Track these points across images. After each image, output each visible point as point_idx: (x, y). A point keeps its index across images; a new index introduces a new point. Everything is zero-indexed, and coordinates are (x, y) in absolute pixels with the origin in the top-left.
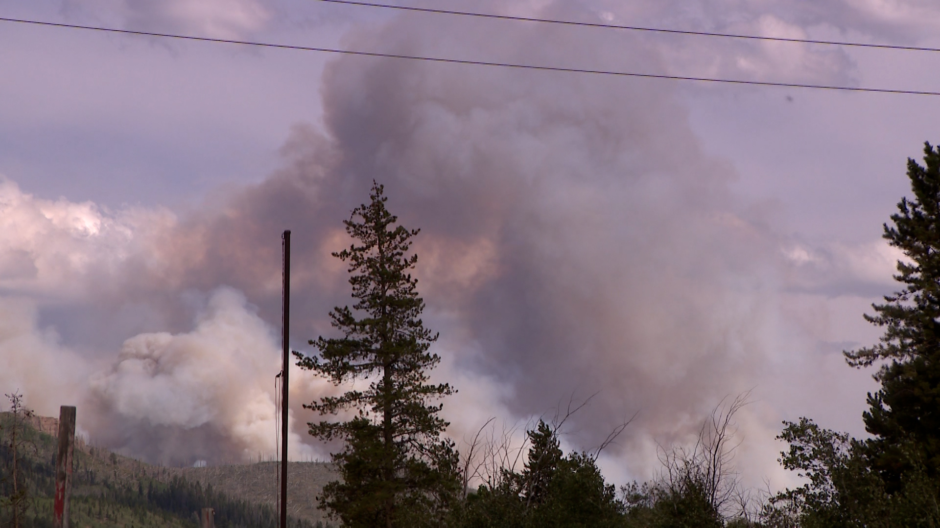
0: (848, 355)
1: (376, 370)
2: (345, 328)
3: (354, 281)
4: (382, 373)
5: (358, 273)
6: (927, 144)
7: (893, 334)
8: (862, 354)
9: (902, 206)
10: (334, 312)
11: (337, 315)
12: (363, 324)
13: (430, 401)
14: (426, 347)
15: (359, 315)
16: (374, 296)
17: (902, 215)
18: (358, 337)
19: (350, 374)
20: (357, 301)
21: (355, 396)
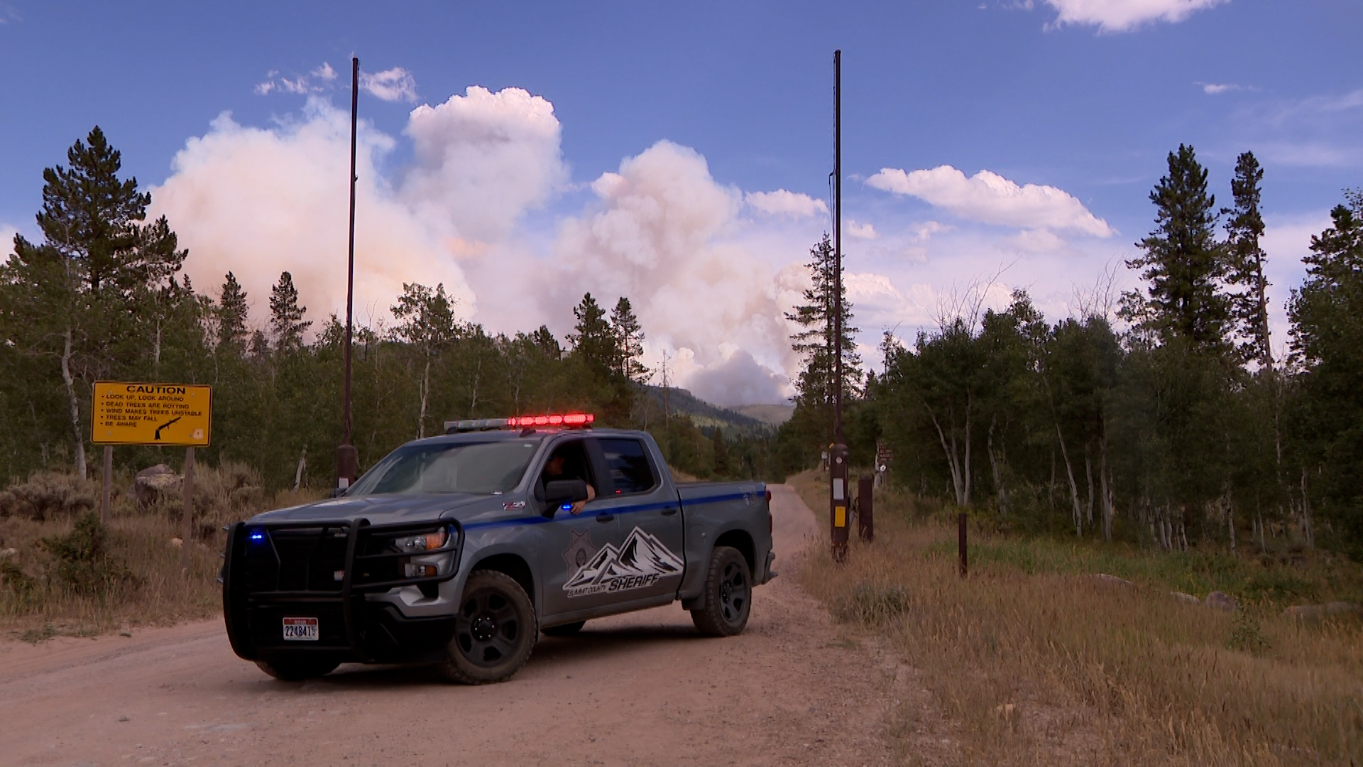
0: (1127, 262)
1: (824, 320)
2: (809, 300)
3: (814, 278)
4: (827, 321)
5: (816, 275)
6: (1182, 145)
7: (1152, 251)
8: (1135, 261)
9: (1163, 181)
10: (805, 292)
11: (807, 294)
12: (818, 298)
13: (849, 335)
14: (847, 310)
15: (816, 295)
16: (823, 286)
17: (1161, 186)
18: (816, 305)
19: (812, 322)
20: (815, 288)
21: (814, 332)
